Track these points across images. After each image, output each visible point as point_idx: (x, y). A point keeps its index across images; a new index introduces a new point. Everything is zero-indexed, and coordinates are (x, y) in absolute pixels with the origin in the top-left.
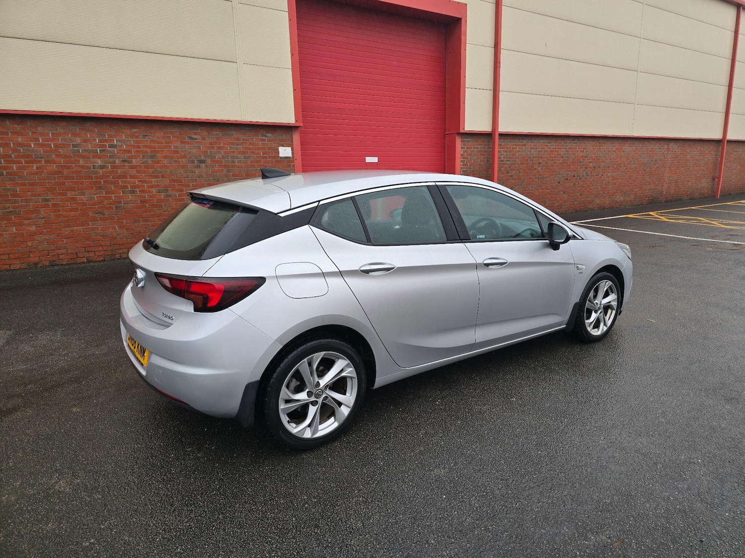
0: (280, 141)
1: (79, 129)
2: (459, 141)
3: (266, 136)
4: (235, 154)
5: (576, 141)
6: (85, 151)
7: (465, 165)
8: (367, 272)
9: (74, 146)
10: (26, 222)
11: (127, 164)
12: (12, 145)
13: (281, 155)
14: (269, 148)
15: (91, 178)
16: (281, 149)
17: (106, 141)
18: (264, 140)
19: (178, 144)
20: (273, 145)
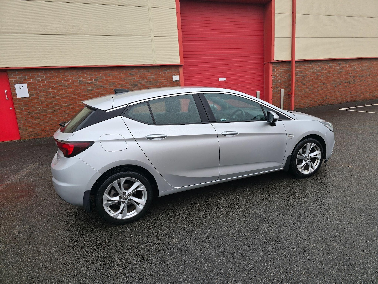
0: (173, 73)
1: (82, 73)
2: (271, 67)
3: (166, 71)
4: (152, 81)
5: (346, 62)
6: (84, 83)
7: (275, 79)
8: (151, 138)
9: (80, 81)
10: (60, 115)
11: (102, 88)
12: (54, 82)
13: (173, 80)
14: (168, 77)
15: (87, 95)
16: (174, 77)
17: (93, 78)
18: (165, 73)
19: (125, 77)
20: (170, 75)
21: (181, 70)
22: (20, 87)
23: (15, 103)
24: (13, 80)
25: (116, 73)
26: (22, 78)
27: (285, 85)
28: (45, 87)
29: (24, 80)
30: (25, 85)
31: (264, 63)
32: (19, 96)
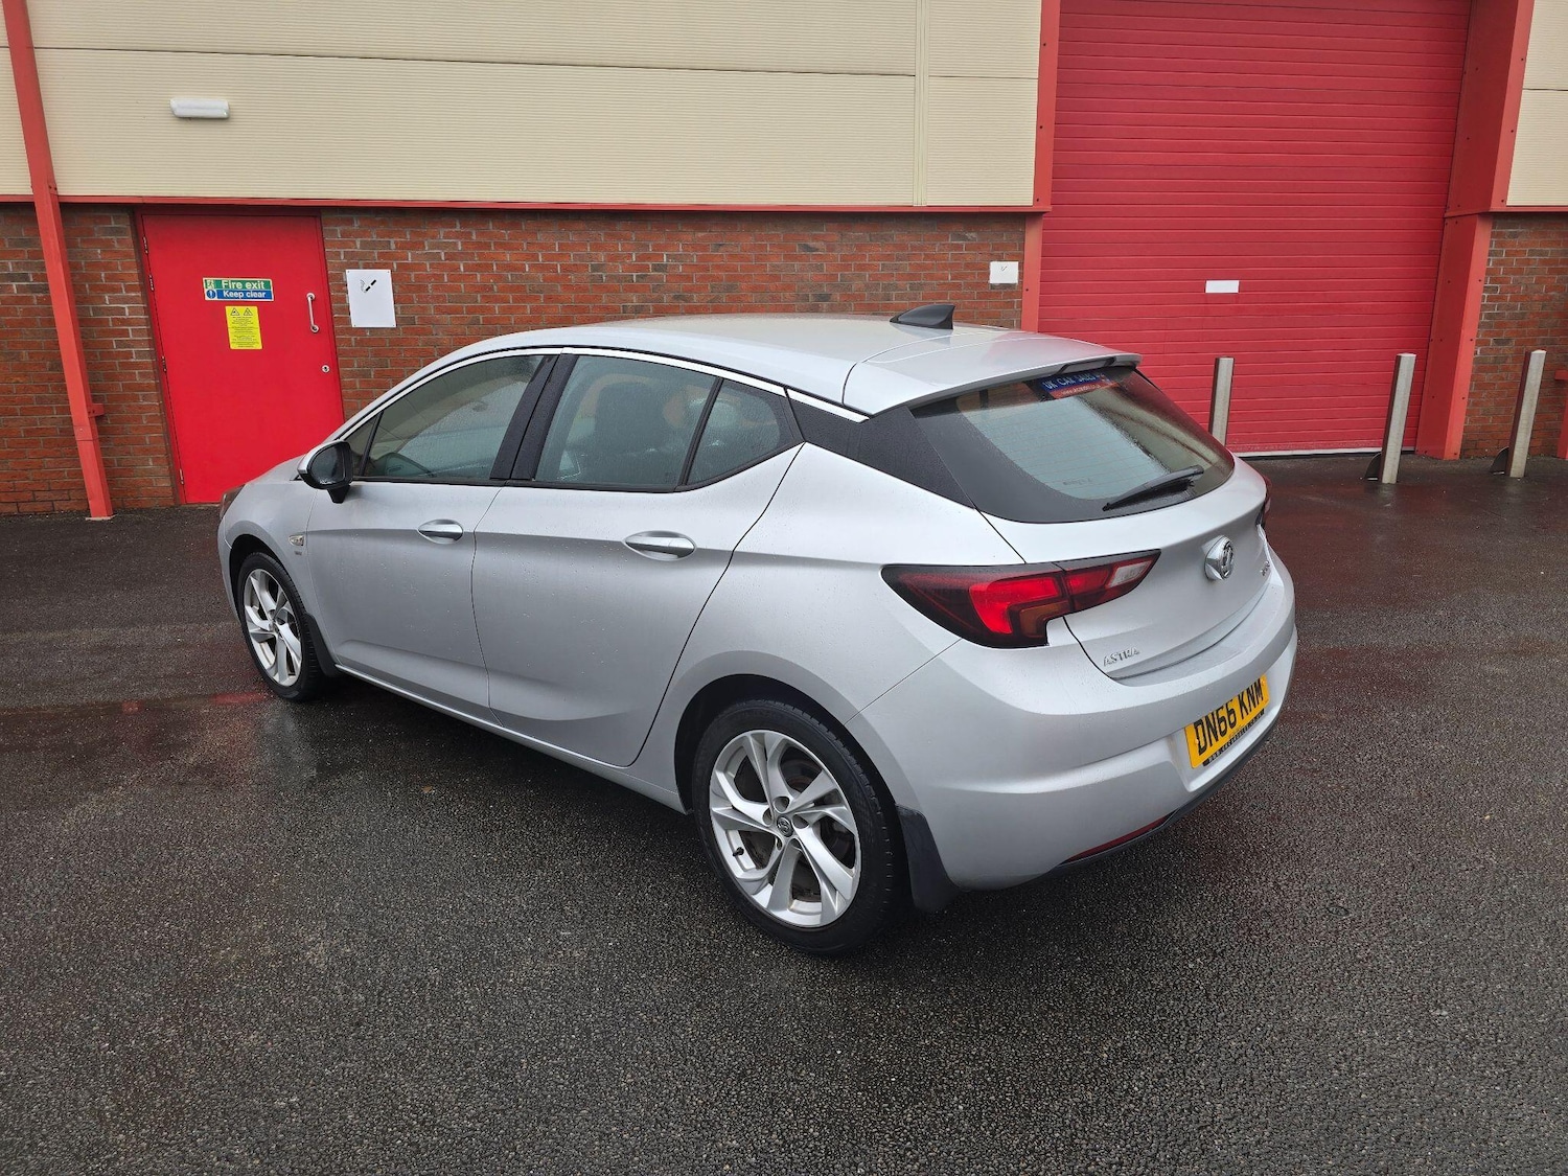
0: (994, 249)
1: (605, 234)
3: (965, 238)
4: (893, 281)
6: (610, 278)
7: (1498, 298)
9: (595, 268)
11: (682, 303)
12: (495, 267)
13: (992, 281)
14: (967, 266)
16: (995, 266)
17: (649, 258)
18: (959, 247)
19: (781, 262)
20: (979, 258)
21: (1033, 237)
22: (363, 283)
23: (341, 347)
24: (338, 254)
25: (745, 240)
26: (373, 245)
27: (1545, 333)
28: (458, 289)
29: (381, 255)
30: (386, 276)
31: (1446, 215)
32: (359, 319)
